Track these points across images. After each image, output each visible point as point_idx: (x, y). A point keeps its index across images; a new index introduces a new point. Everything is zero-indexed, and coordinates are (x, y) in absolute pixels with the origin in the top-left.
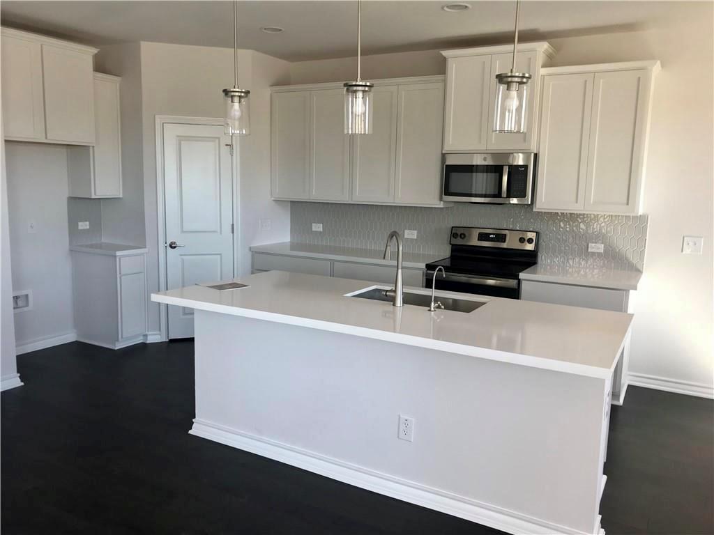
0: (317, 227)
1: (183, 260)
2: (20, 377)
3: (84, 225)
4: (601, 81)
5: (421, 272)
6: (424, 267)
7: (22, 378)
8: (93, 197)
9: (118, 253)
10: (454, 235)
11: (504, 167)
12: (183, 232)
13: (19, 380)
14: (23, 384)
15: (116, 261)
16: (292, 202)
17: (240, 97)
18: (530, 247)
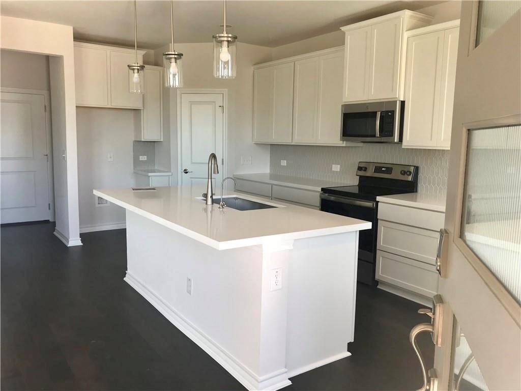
0: (284, 163)
1: (192, 181)
2: (81, 240)
3: (143, 158)
4: (450, 36)
5: (318, 194)
6: (320, 190)
7: (82, 242)
8: (143, 140)
9: (150, 174)
10: (360, 169)
11: (378, 113)
12: (192, 163)
13: (80, 242)
14: (82, 244)
15: (149, 179)
16: (271, 145)
17: (138, 69)
18: (410, 178)
